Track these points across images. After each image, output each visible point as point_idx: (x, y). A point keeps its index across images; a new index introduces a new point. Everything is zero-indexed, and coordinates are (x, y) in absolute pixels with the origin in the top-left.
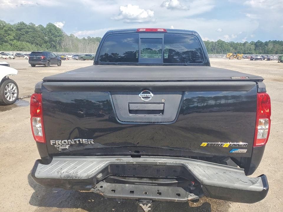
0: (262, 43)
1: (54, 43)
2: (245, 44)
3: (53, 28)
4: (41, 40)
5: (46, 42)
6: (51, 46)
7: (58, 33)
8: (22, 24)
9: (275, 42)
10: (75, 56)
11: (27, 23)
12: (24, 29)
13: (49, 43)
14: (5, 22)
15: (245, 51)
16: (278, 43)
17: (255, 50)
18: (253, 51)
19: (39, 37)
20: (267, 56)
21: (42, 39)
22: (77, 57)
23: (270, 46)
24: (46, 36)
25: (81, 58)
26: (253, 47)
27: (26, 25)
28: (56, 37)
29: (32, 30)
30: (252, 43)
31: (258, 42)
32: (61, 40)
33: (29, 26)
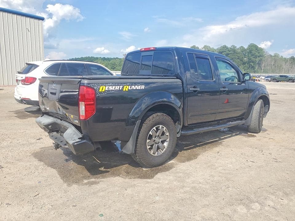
1: (252, 64)
3: (254, 49)
4: (239, 61)
5: (244, 63)
6: (250, 67)
7: (259, 53)
8: (225, 47)
10: (268, 77)
11: (229, 46)
12: (225, 52)
13: (248, 64)
14: (209, 47)
19: (238, 58)
21: (241, 60)
22: (269, 79)
24: (245, 57)
25: (274, 79)
27: (227, 48)
28: (256, 57)
29: (232, 52)
32: (261, 60)
33: (230, 48)
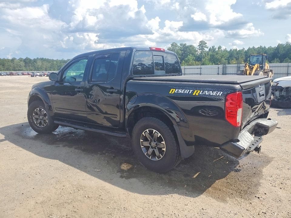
0: (30, 60)
2: (13, 60)
9: (42, 59)
15: (14, 68)
16: (46, 61)
17: (25, 66)
18: (24, 68)
20: (43, 72)
23: (39, 63)
26: (22, 64)
30: (21, 60)
31: (27, 59)
